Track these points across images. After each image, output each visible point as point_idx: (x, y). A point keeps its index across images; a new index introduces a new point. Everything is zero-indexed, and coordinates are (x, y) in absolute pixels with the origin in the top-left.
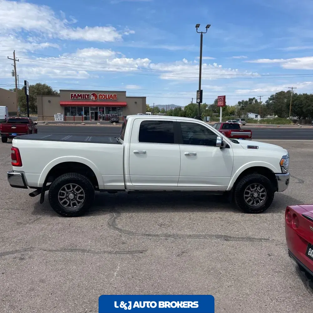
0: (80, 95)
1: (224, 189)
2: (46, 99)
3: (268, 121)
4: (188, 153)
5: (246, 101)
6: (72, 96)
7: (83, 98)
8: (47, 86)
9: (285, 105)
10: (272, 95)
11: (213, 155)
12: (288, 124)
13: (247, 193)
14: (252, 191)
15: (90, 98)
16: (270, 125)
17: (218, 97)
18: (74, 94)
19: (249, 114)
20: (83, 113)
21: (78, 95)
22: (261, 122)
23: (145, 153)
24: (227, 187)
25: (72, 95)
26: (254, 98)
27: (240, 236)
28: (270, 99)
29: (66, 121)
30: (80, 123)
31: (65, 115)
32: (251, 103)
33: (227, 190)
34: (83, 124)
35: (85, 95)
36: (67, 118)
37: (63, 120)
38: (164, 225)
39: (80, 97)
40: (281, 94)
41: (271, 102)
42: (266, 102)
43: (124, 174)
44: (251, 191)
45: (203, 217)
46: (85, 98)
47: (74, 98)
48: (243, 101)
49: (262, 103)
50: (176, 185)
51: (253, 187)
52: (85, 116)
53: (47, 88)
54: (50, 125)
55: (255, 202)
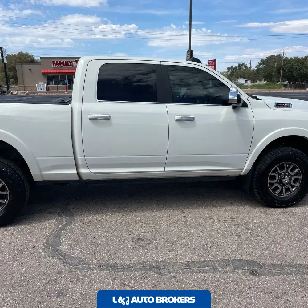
0: (62, 62)
1: (237, 173)
2: (26, 67)
3: (259, 87)
4: (181, 117)
5: (236, 67)
6: (54, 64)
7: (66, 66)
8: (30, 55)
9: (275, 70)
10: (262, 60)
11: (221, 120)
12: (279, 89)
13: (273, 178)
14: (280, 175)
15: (73, 65)
16: (261, 90)
17: (208, 61)
18: (56, 62)
19: (239, 79)
20: (67, 81)
21: (60, 62)
22: (252, 87)
23: (108, 118)
24: (243, 170)
25: (53, 62)
26: (244, 64)
27: (275, 262)
28: (260, 64)
29: (49, 91)
30: (63, 92)
31: (48, 84)
32: (240, 69)
33: (242, 174)
34: (67, 93)
35: (68, 62)
36: (50, 88)
37: (45, 89)
38: (142, 240)
39: (62, 65)
40: (271, 58)
41: (261, 66)
42: (256, 67)
43: (75, 155)
44: (278, 174)
45: (205, 219)
46: (68, 65)
47: (56, 66)
48: (232, 67)
49: (252, 69)
50: (162, 169)
51: (282, 168)
52: (69, 85)
53: (30, 56)
54: (31, 94)
55: (284, 190)
